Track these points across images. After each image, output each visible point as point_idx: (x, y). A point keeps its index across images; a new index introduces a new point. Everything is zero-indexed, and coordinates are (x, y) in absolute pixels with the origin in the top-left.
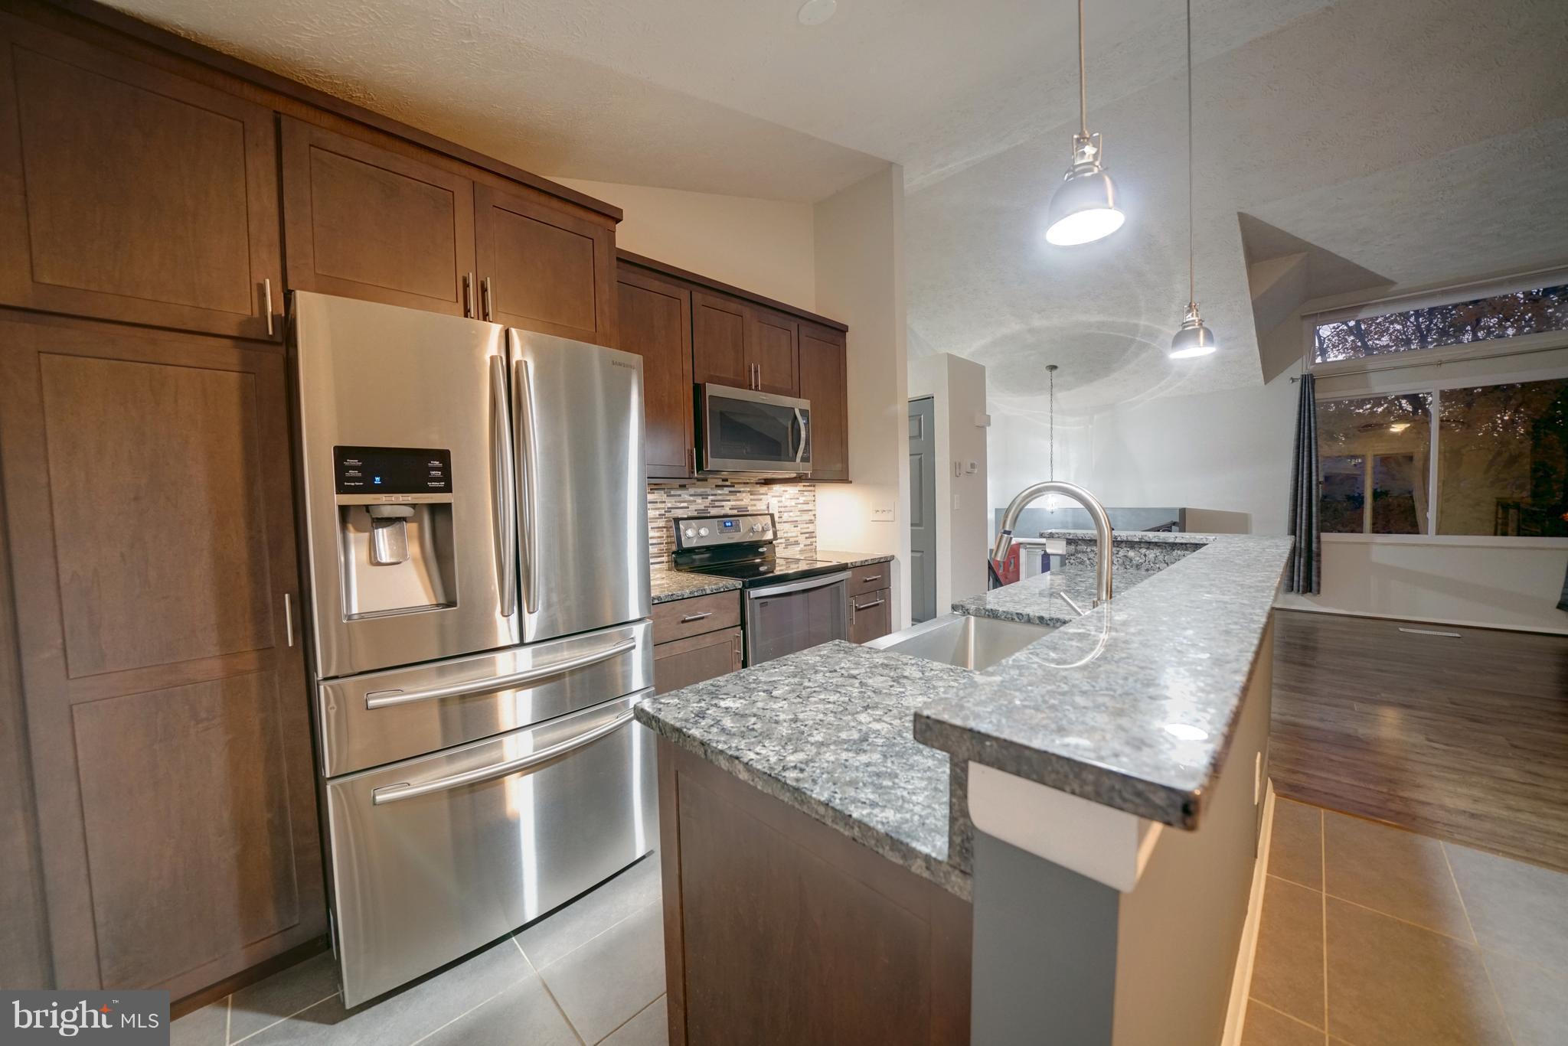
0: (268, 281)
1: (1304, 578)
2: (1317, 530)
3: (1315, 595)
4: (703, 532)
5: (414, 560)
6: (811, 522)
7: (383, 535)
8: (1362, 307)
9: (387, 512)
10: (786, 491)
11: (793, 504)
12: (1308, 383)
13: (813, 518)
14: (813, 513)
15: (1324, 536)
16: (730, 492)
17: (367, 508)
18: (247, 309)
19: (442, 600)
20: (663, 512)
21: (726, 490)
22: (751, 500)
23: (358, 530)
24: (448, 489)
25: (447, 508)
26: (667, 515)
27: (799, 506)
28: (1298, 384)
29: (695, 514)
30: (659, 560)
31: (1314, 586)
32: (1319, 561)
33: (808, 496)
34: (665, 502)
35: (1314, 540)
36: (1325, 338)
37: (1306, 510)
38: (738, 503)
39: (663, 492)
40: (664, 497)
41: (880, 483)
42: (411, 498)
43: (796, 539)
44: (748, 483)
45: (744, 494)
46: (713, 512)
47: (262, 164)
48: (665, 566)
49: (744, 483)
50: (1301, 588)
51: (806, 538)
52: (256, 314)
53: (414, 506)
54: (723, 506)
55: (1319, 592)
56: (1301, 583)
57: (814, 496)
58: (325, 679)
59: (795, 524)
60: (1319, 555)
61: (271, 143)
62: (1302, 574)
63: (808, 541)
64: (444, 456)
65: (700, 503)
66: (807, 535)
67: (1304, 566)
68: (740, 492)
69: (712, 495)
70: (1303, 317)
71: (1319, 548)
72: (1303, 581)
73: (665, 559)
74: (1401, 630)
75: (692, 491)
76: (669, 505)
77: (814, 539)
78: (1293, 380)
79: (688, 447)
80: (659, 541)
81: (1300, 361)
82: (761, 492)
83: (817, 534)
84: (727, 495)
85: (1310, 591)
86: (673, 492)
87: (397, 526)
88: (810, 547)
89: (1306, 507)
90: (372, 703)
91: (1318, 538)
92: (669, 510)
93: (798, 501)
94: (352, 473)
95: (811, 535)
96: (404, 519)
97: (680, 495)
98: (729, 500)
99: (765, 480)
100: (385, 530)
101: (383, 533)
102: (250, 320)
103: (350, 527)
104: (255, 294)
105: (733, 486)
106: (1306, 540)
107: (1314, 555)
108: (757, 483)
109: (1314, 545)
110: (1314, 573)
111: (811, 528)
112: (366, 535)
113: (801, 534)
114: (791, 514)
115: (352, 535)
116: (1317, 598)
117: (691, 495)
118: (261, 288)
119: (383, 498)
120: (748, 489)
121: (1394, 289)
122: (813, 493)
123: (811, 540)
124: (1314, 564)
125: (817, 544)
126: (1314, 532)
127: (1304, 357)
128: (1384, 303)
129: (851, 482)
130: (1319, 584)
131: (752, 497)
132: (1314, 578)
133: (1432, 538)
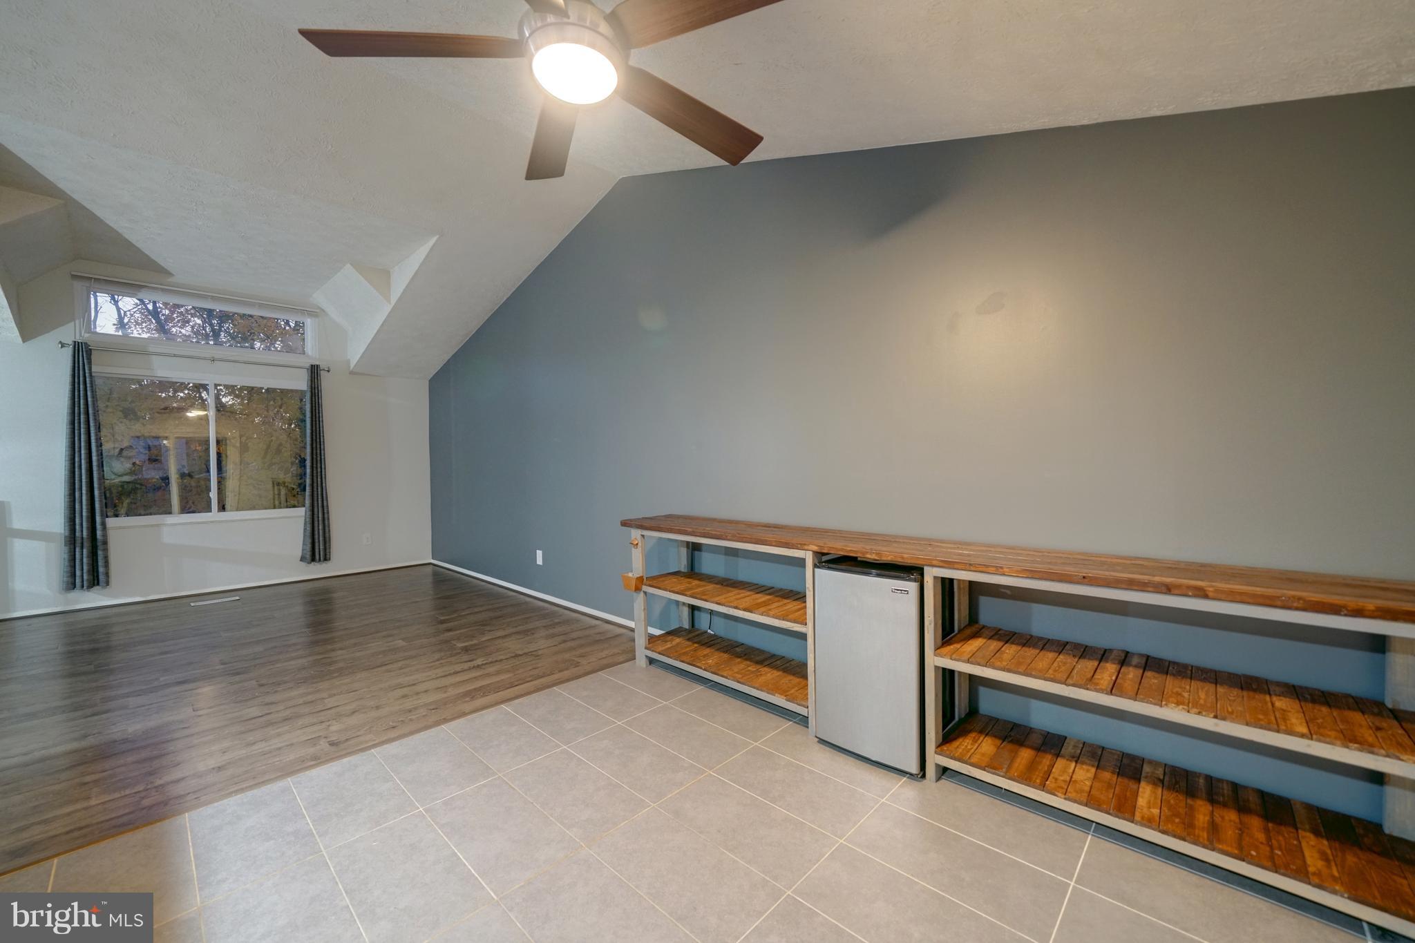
1: (89, 571)
2: (102, 515)
3: (103, 587)
12: (86, 351)
15: (111, 522)
28: (70, 350)
31: (102, 577)
32: (106, 550)
35: (99, 526)
36: (125, 312)
37: (87, 494)
50: (85, 583)
55: (107, 583)
56: (85, 577)
60: (105, 543)
62: (85, 568)
67: (88, 557)
71: (105, 536)
72: (88, 574)
74: (192, 604)
78: (64, 344)
85: (98, 584)
89: (87, 491)
91: (104, 524)
106: (88, 528)
107: (99, 544)
109: (99, 533)
110: (101, 563)
116: (107, 590)
124: (100, 553)
126: (98, 519)
128: (163, 290)
130: (107, 574)
132: (101, 570)
133: (214, 515)
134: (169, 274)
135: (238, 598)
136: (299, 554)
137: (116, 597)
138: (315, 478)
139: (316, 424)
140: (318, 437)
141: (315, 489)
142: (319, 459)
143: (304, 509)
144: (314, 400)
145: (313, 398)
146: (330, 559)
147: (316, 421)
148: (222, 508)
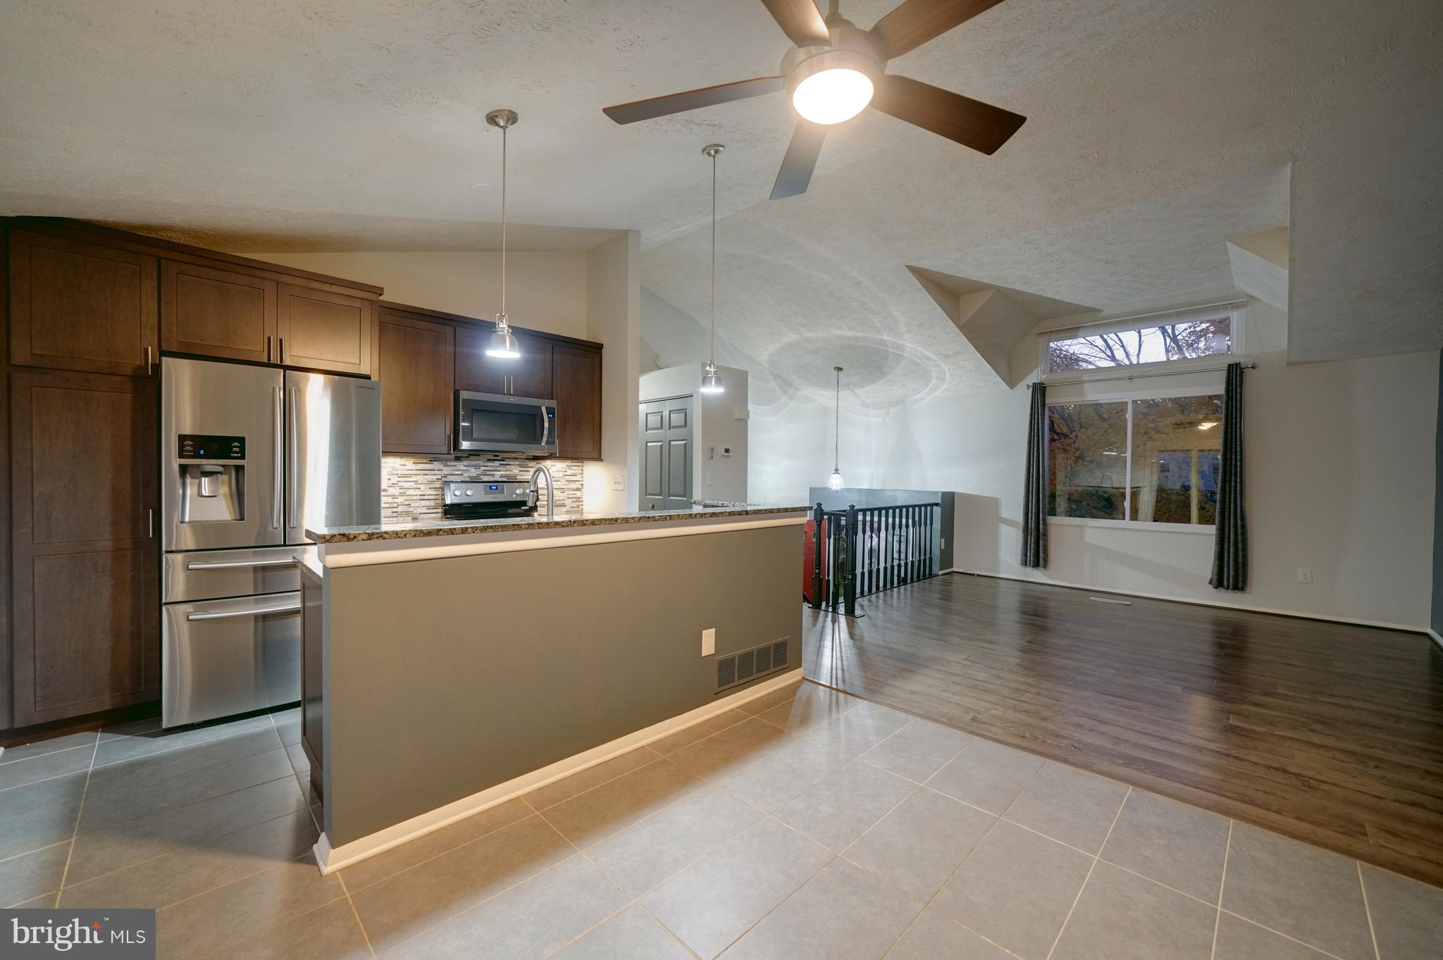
0: (150, 348)
1: (1034, 554)
2: (1044, 513)
3: (1043, 570)
4: (469, 493)
5: (225, 495)
6: (578, 489)
7: (205, 481)
8: (1079, 328)
9: (208, 468)
10: (554, 466)
11: (561, 475)
12: (1040, 391)
13: (580, 487)
14: (581, 483)
15: (1049, 520)
16: (501, 464)
17: (198, 466)
18: (138, 361)
19: (238, 518)
20: (439, 477)
21: (497, 463)
22: (520, 471)
23: (192, 477)
24: (243, 457)
25: (243, 467)
26: (444, 479)
27: (567, 477)
28: (1031, 389)
29: (468, 479)
30: (435, 511)
31: (1042, 562)
32: (1045, 540)
33: (576, 470)
34: (441, 470)
35: (1041, 523)
38: (507, 473)
39: (440, 463)
40: (442, 467)
41: (621, 461)
42: (221, 462)
43: (563, 502)
44: (517, 459)
45: (513, 467)
46: (485, 478)
47: (149, 287)
48: (440, 515)
49: (514, 458)
50: (1033, 563)
51: (573, 502)
52: (143, 363)
53: (223, 466)
54: (494, 475)
55: (1045, 566)
56: (1032, 559)
57: (582, 470)
58: (167, 552)
59: (562, 490)
60: (1045, 535)
61: (155, 275)
62: (1032, 551)
63: (575, 504)
64: (241, 440)
65: (473, 472)
66: (574, 500)
67: (1034, 544)
68: (510, 465)
69: (484, 466)
70: (1041, 334)
71: (1045, 530)
72: (1034, 557)
73: (440, 510)
74: (1093, 598)
75: (466, 463)
76: (446, 473)
77: (581, 503)
78: (1028, 386)
79: (448, 432)
80: (435, 497)
81: (1036, 370)
82: (530, 465)
83: (584, 499)
84: (498, 466)
85: (1040, 566)
86: (449, 464)
87: (215, 476)
88: (577, 509)
90: (190, 567)
91: (1045, 521)
92: (445, 476)
93: (565, 473)
94: (188, 448)
95: (578, 499)
96: (220, 473)
97: (455, 466)
98: (499, 471)
99: (533, 456)
100: (206, 479)
101: (205, 480)
102: (139, 367)
103: (188, 476)
104: (143, 353)
105: (504, 461)
106: (1035, 524)
107: (1041, 535)
108: (526, 459)
109: (1042, 528)
110: (1041, 550)
111: (578, 494)
112: (198, 480)
113: (568, 498)
114: (559, 483)
115: (188, 480)
116: (1046, 572)
117: (465, 466)
118: (146, 350)
119: (204, 461)
120: (518, 463)
121: (1101, 315)
122: (581, 468)
123: (578, 503)
125: (584, 507)
126: (1041, 516)
127: (1040, 367)
128: (1093, 326)
129: (602, 461)
130: (1046, 559)
131: (521, 469)
132: (1042, 556)
133: (1127, 523)
134: (1100, 311)
135: (1128, 603)
136: (1209, 576)
137: (1053, 579)
138: (1227, 493)
139: (1232, 431)
140: (1234, 446)
141: (1227, 506)
142: (1233, 471)
143: (1215, 526)
144: (1230, 404)
145: (1230, 402)
146: (1248, 588)
147: (1232, 428)
148: (1134, 517)
